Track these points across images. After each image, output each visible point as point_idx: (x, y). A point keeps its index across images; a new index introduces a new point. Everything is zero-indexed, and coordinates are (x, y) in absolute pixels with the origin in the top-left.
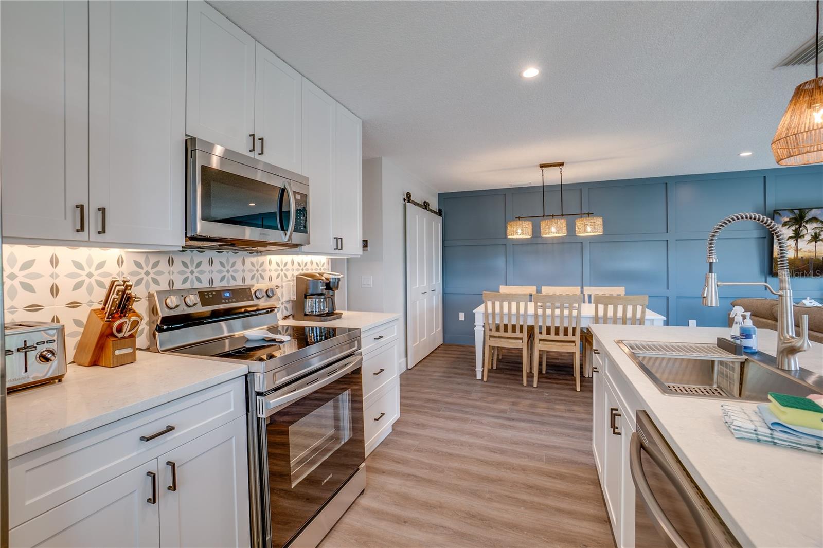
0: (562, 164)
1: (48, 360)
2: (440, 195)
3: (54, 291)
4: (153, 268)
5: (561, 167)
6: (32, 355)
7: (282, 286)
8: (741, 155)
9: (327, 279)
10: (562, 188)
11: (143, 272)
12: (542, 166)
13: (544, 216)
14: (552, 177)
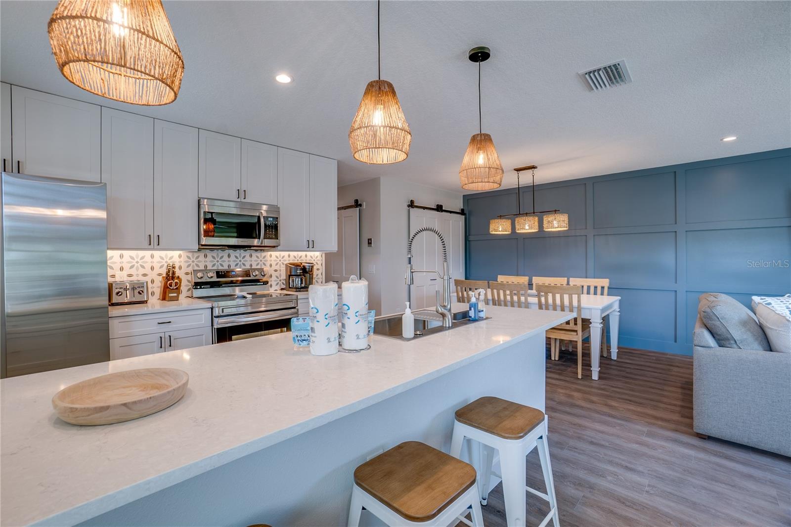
0: (534, 167)
1: (141, 294)
2: (464, 196)
3: (152, 268)
4: (196, 259)
5: (533, 170)
6: (136, 292)
7: (280, 270)
8: (725, 140)
9: (303, 266)
10: (533, 189)
11: (191, 261)
12: (518, 170)
13: (520, 214)
14: (526, 179)
